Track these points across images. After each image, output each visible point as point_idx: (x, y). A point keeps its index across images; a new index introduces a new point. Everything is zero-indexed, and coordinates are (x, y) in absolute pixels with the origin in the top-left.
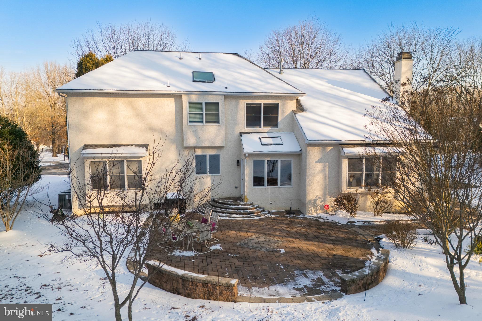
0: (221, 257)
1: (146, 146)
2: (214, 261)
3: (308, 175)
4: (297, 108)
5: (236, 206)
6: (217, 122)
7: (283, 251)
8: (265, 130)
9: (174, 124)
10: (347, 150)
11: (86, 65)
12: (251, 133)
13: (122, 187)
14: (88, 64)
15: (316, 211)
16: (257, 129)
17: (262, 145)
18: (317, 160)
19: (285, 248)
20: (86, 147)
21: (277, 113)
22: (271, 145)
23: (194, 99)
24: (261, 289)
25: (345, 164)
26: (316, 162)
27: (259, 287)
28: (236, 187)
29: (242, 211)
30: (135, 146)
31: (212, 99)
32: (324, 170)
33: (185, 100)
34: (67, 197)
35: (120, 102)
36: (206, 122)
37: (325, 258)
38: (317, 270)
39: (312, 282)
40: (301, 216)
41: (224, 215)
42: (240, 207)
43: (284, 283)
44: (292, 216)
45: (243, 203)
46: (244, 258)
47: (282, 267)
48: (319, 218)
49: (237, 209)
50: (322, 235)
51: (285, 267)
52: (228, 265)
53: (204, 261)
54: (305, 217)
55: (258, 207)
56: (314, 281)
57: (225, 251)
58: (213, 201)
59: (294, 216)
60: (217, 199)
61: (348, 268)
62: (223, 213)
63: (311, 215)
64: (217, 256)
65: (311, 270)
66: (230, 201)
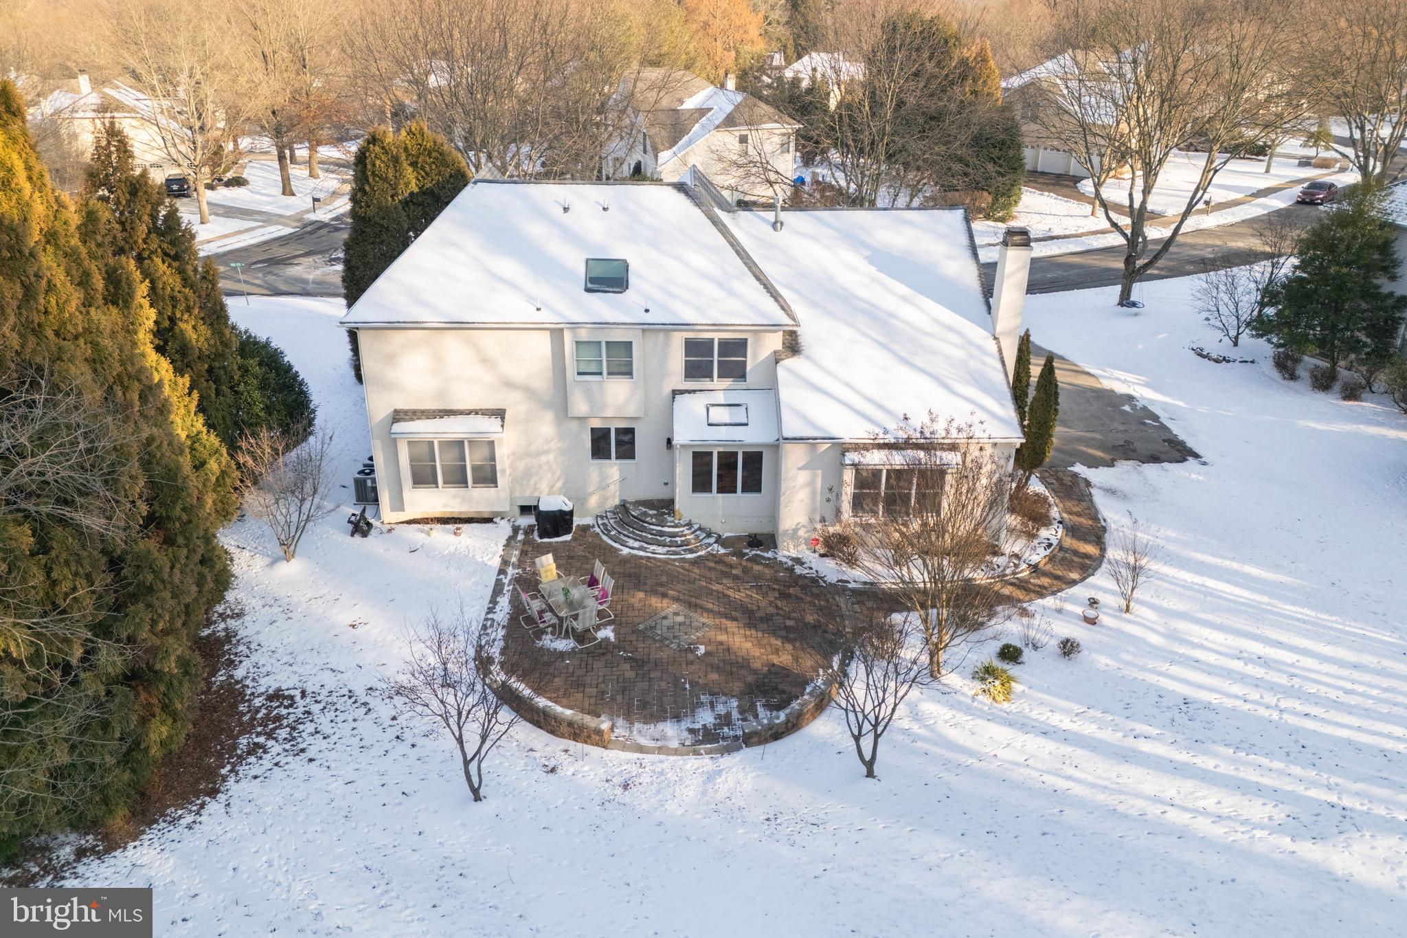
0: (609, 657)
1: (500, 414)
2: (597, 665)
3: (783, 489)
4: (784, 344)
5: (659, 528)
6: (629, 373)
7: (702, 650)
8: (719, 388)
9: (550, 374)
10: (851, 457)
11: (374, 165)
12: (694, 391)
13: (463, 482)
14: (378, 162)
15: (796, 546)
16: (705, 384)
17: (709, 425)
18: (801, 465)
19: (709, 642)
20: (398, 416)
21: (745, 357)
22: (726, 425)
23: (584, 335)
24: (646, 727)
25: (849, 476)
26: (799, 469)
27: (644, 723)
28: (666, 484)
29: (668, 539)
30: (482, 414)
31: (618, 336)
32: (811, 483)
33: (568, 338)
34: (369, 483)
35: (452, 343)
36: (609, 374)
37: (755, 672)
38: (733, 696)
39: (715, 718)
40: (770, 555)
41: (637, 544)
42: (666, 529)
43: (677, 718)
44: (754, 552)
45: (673, 522)
46: (640, 663)
47: (687, 686)
48: (798, 561)
49: (661, 534)
50: (778, 614)
51: (691, 685)
52: (615, 677)
53: (583, 664)
54: (776, 558)
55: (700, 529)
56: (719, 717)
57: (617, 643)
58: (624, 505)
59: (758, 552)
60: (630, 503)
61: (778, 696)
62: (636, 540)
63: (786, 553)
64: (603, 654)
65: (725, 695)
66: (651, 512)
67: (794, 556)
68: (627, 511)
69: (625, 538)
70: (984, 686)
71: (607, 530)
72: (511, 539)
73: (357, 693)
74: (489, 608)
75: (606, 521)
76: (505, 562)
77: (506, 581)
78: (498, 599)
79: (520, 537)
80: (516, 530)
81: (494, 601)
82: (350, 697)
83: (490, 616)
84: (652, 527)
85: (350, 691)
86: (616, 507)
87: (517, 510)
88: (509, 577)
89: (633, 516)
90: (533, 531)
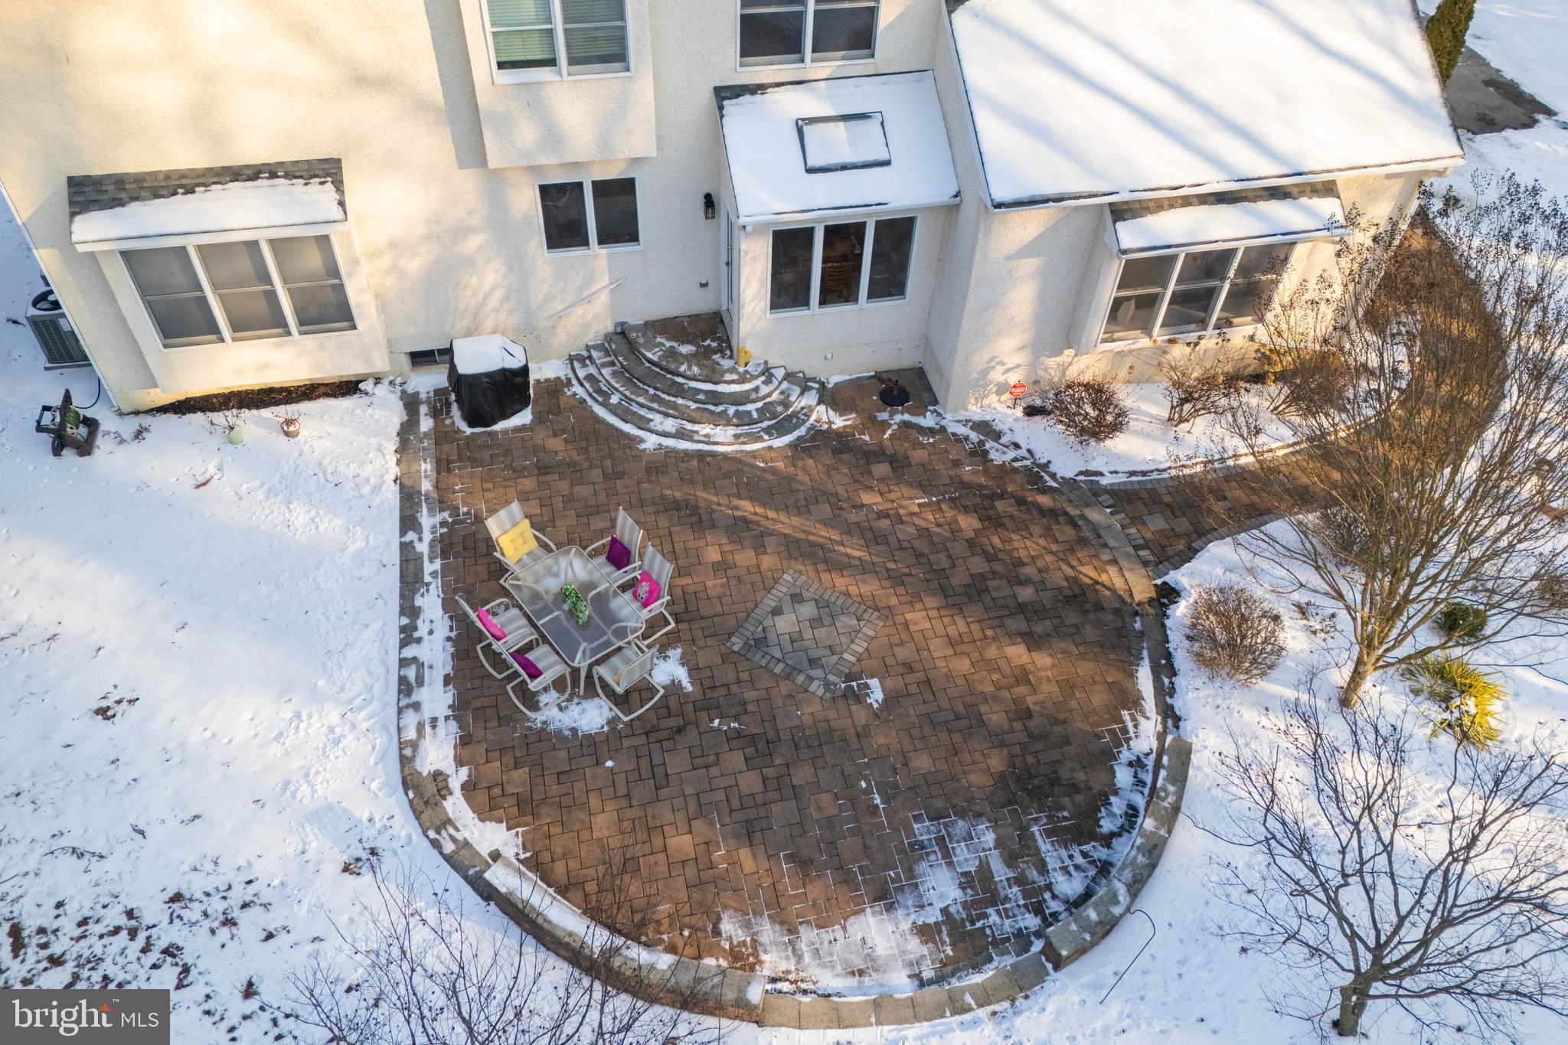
0: (691, 737)
1: (328, 172)
2: (674, 765)
5: (708, 387)
6: (620, 59)
7: (877, 692)
8: (819, 77)
15: (977, 398)
16: (788, 68)
17: (810, 170)
19: (885, 668)
24: (826, 935)
26: (1009, 258)
27: (819, 927)
28: (704, 285)
29: (731, 410)
36: (573, 62)
37: (1000, 740)
38: (978, 815)
39: (962, 887)
40: (928, 421)
41: (670, 425)
42: (722, 388)
43: (885, 898)
44: (898, 418)
45: (733, 370)
46: (761, 745)
47: (878, 800)
48: (985, 428)
49: (715, 398)
50: (994, 573)
51: (886, 799)
52: (720, 795)
53: (644, 764)
54: (943, 429)
55: (789, 376)
56: (966, 881)
57: (699, 696)
58: (623, 333)
59: (907, 417)
60: (635, 328)
61: (1066, 801)
62: (667, 415)
63: (963, 415)
64: (680, 730)
65: (961, 814)
66: (686, 349)
67: (977, 418)
68: (632, 347)
69: (642, 412)
70: (1446, 715)
71: (600, 391)
72: (407, 430)
73: (148, 919)
74: (403, 629)
75: (592, 370)
76: (409, 497)
77: (423, 548)
78: (419, 602)
79: (426, 424)
80: (411, 403)
81: (409, 609)
82: (133, 934)
83: (409, 652)
84: (694, 384)
85: (130, 914)
86: (608, 337)
87: (406, 362)
88: (427, 536)
89: (650, 361)
90: (448, 405)
